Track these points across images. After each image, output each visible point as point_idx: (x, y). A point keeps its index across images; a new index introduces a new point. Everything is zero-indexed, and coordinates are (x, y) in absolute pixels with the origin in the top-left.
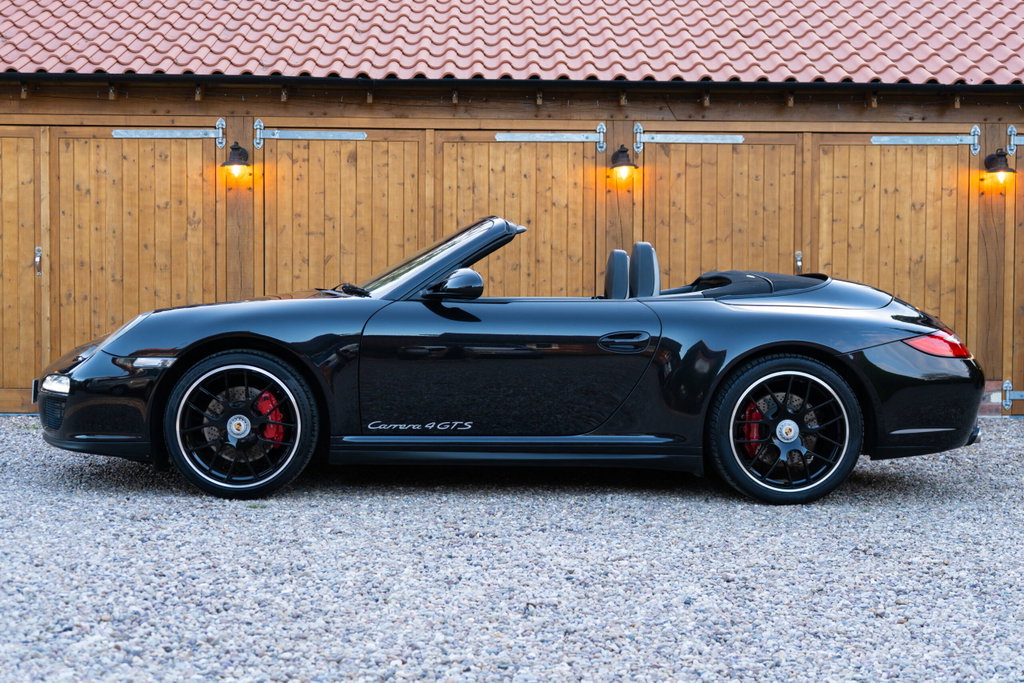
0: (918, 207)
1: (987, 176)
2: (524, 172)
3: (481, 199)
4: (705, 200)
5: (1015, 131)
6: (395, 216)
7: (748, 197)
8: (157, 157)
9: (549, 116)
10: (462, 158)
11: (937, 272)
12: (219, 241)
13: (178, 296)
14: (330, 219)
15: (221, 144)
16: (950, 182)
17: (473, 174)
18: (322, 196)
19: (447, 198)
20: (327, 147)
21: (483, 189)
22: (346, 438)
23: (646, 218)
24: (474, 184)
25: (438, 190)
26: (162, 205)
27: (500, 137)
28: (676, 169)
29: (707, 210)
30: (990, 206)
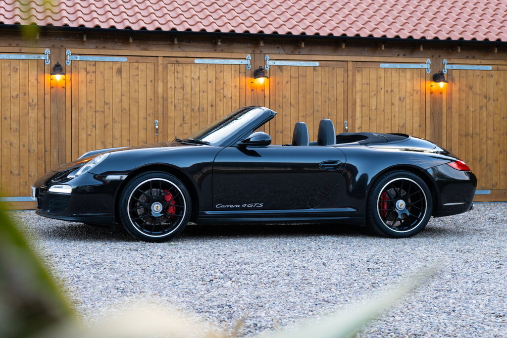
0: (402, 99)
1: (434, 84)
2: (209, 81)
3: (187, 94)
4: (300, 95)
5: (446, 62)
6: (142, 102)
7: (321, 93)
8: (12, 69)
9: (222, 51)
10: (177, 72)
11: (411, 131)
12: (46, 115)
13: (24, 146)
14: (107, 104)
15: (48, 62)
16: (417, 87)
17: (183, 81)
18: (103, 91)
19: (169, 93)
20: (106, 66)
21: (188, 89)
22: (207, 212)
23: (271, 104)
24: (183, 86)
25: (165, 89)
26: (15, 96)
27: (197, 61)
28: (286, 79)
29: (301, 100)
30: (435, 98)
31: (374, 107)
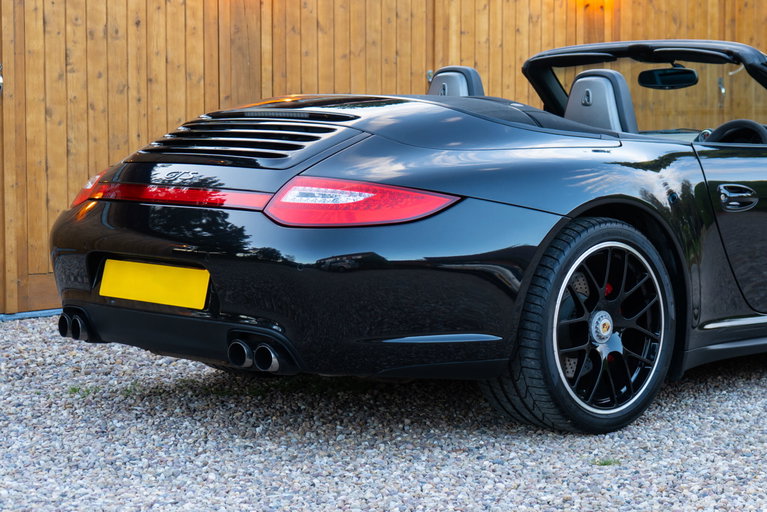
23: (275, 23)
31: (483, 39)
